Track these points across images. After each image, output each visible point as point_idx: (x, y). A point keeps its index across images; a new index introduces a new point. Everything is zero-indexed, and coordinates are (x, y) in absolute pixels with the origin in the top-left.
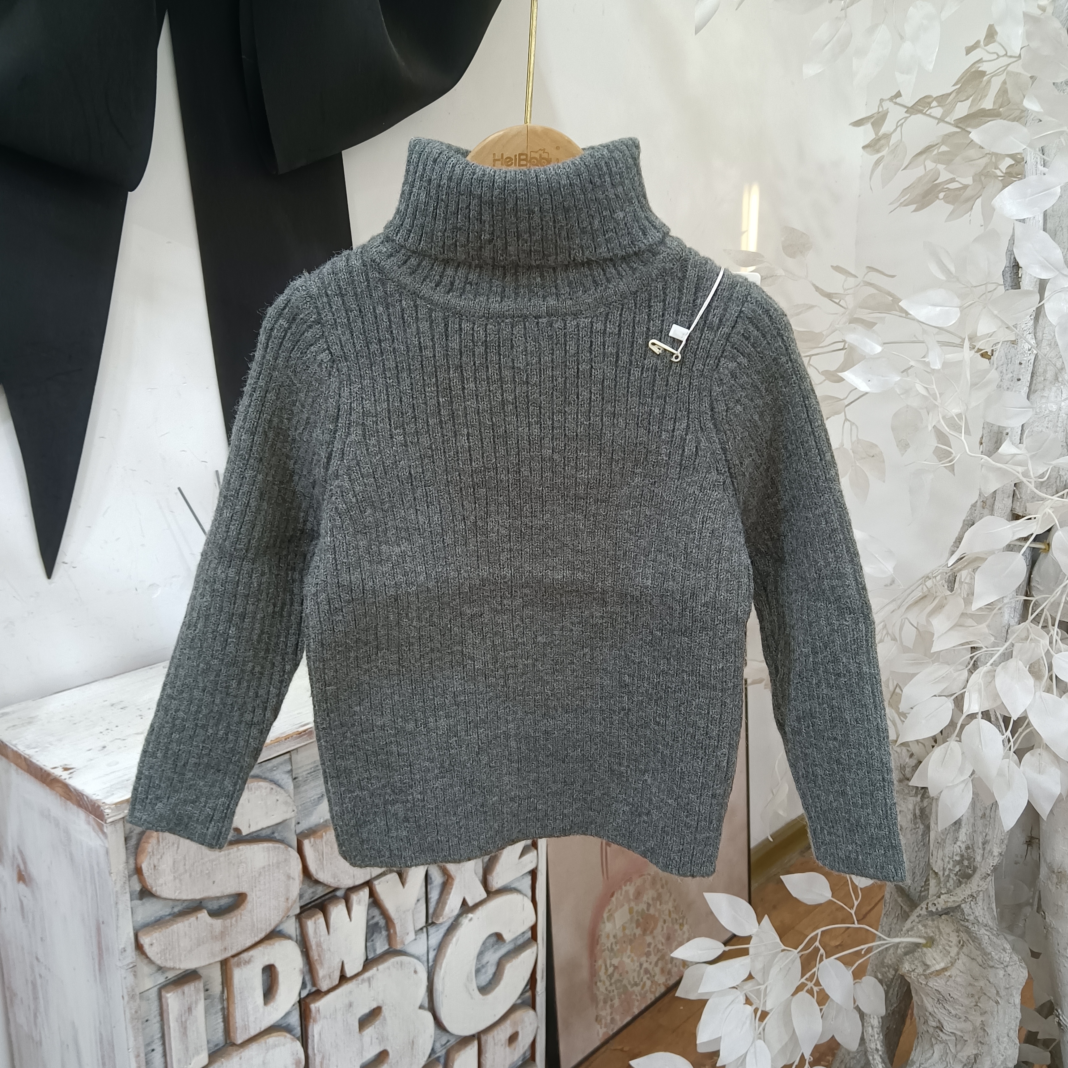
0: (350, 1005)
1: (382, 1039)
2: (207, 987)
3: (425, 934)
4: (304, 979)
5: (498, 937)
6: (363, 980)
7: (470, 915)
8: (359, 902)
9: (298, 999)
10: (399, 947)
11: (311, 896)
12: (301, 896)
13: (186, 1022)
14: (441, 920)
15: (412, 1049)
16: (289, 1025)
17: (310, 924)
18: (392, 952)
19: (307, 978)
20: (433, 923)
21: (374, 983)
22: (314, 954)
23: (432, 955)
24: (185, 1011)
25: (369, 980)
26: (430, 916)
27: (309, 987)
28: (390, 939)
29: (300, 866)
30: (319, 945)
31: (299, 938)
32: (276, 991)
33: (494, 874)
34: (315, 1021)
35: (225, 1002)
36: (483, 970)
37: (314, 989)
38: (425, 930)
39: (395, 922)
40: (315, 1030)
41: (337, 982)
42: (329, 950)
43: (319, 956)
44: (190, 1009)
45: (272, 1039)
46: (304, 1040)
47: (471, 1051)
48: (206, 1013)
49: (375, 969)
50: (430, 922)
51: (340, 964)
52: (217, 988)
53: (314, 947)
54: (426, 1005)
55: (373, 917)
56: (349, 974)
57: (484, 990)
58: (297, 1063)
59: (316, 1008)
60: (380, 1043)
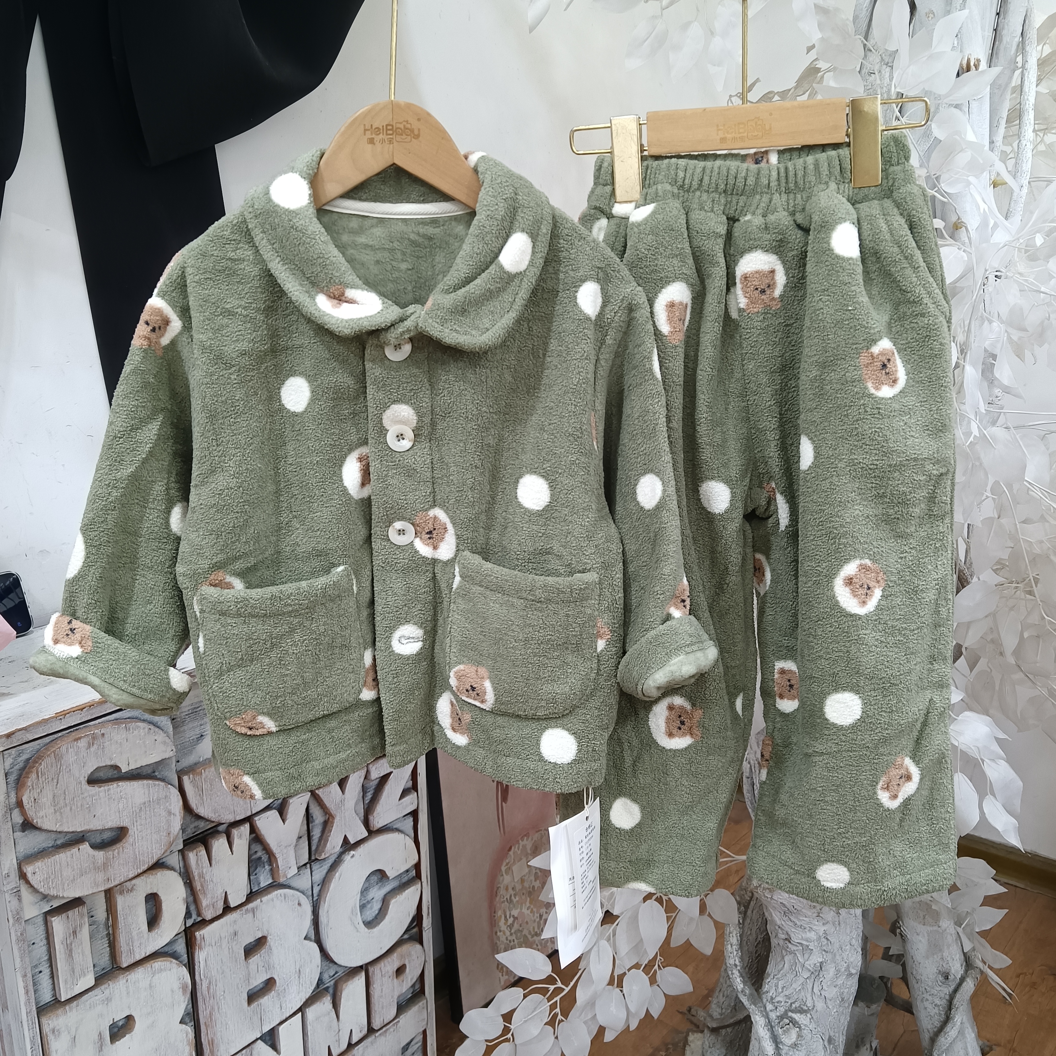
0: (235, 934)
1: (268, 967)
2: (91, 914)
3: (309, 870)
4: (188, 908)
5: (381, 874)
6: (247, 910)
7: (352, 853)
8: (240, 837)
9: (183, 928)
10: (282, 880)
11: (194, 830)
12: (183, 830)
13: (71, 944)
14: (324, 856)
15: (299, 977)
16: (175, 952)
17: (192, 856)
18: (276, 885)
20: (316, 859)
21: (258, 913)
22: (198, 886)
23: (316, 889)
24: (70, 935)
25: (253, 910)
26: (313, 853)
27: (194, 916)
28: (273, 872)
29: (181, 803)
30: (201, 876)
31: (182, 870)
32: (161, 919)
33: (375, 814)
34: (200, 948)
35: (111, 930)
36: (369, 906)
37: (200, 919)
38: (308, 866)
39: (277, 856)
40: (201, 956)
41: (221, 912)
43: (202, 886)
44: (75, 932)
45: (158, 964)
46: (191, 967)
47: (359, 982)
48: (91, 938)
49: (259, 900)
50: (313, 858)
51: (224, 895)
52: (101, 913)
53: (196, 878)
54: (312, 936)
55: (255, 852)
56: (233, 904)
57: (369, 924)
58: (184, 988)
59: (200, 936)
60: (266, 971)
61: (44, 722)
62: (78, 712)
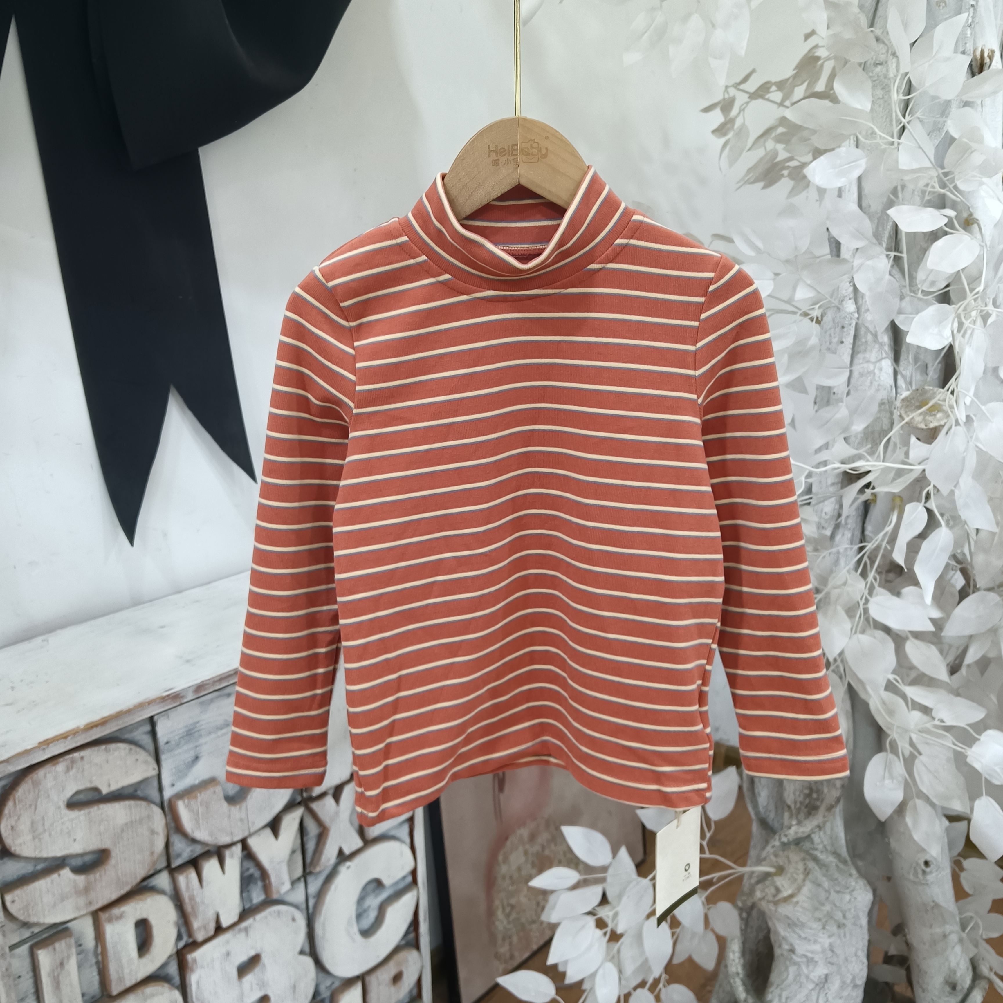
0: (228, 954)
1: (262, 984)
2: (80, 943)
3: (303, 884)
4: (179, 931)
5: (378, 883)
6: (240, 929)
7: (348, 864)
8: (232, 856)
9: (175, 950)
10: (275, 896)
13: (58, 976)
14: (318, 869)
16: (168, 975)
17: (182, 879)
18: (269, 902)
19: (182, 930)
20: (311, 873)
21: (251, 933)
22: (188, 907)
23: (311, 902)
24: (57, 966)
25: (246, 930)
26: (307, 865)
27: (185, 938)
28: (267, 888)
30: (192, 898)
31: (172, 893)
32: (151, 945)
34: (192, 971)
35: (100, 958)
36: (365, 915)
37: (190, 940)
38: (302, 880)
39: (270, 873)
40: (193, 979)
41: (212, 933)
42: (203, 903)
43: (193, 909)
44: (62, 964)
45: (149, 989)
47: (356, 992)
48: (79, 968)
49: (252, 918)
50: (308, 871)
51: (215, 916)
52: (90, 943)
53: (187, 900)
54: (307, 949)
55: (248, 869)
56: (225, 923)
57: (366, 933)
59: (192, 958)
60: (260, 990)
61: (26, 752)
62: (62, 740)
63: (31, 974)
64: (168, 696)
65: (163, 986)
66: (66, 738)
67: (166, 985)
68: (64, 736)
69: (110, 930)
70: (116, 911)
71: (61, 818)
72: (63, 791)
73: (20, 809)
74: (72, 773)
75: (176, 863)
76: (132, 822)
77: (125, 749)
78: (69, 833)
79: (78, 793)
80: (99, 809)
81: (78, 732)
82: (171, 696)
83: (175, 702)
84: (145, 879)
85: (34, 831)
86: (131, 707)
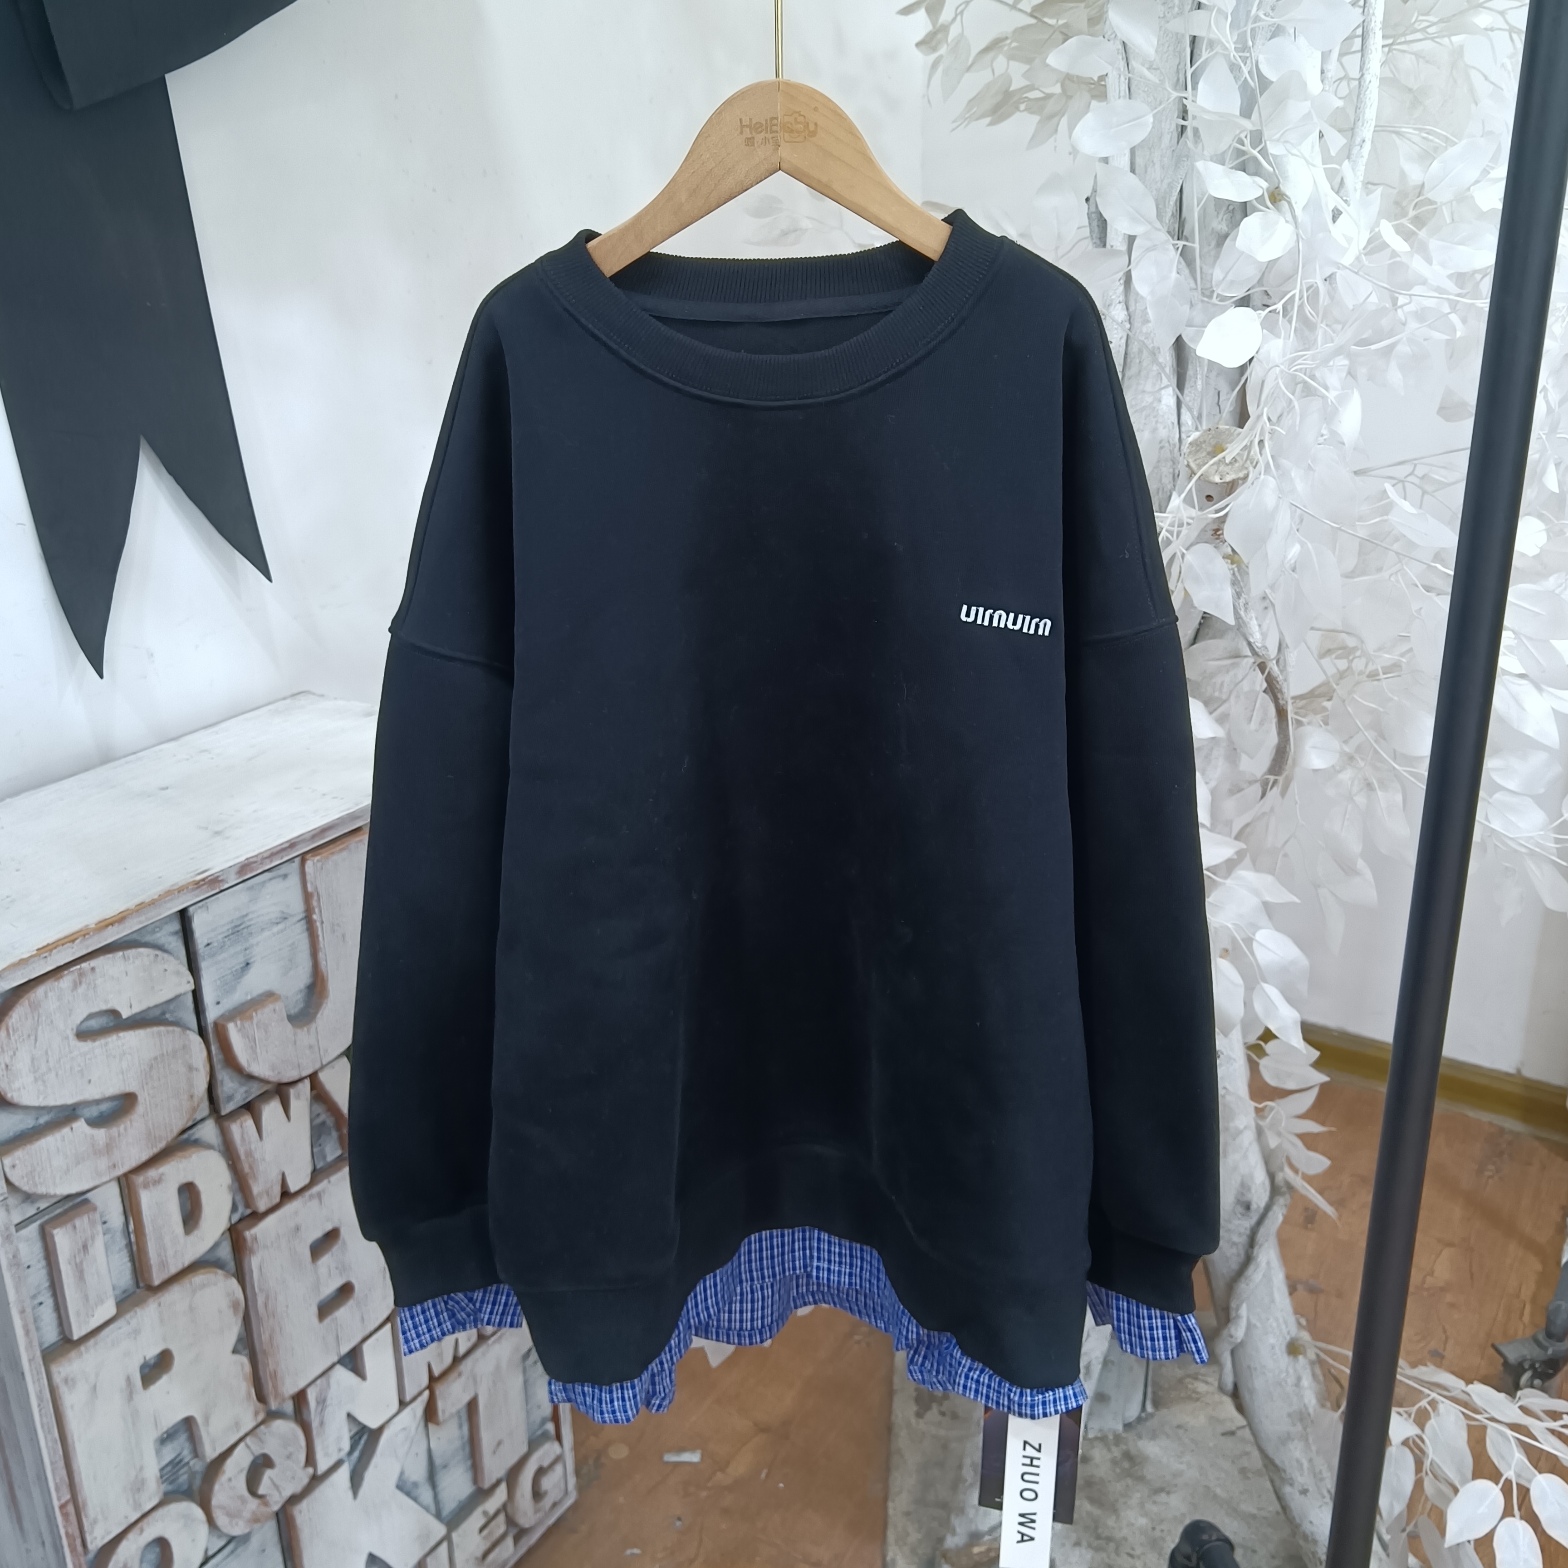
0: (297, 1229)
1: (343, 1268)
2: (104, 1219)
4: (234, 1199)
6: (311, 1196)
8: (298, 1097)
9: (229, 1226)
13: (81, 1262)
16: (219, 1259)
17: (235, 1129)
19: (239, 1198)
21: (327, 1198)
24: (79, 1251)
25: (319, 1195)
27: (241, 1209)
28: (343, 1140)
29: (205, 1053)
30: (249, 1154)
31: (221, 1146)
32: (200, 1217)
34: (252, 1252)
35: (132, 1236)
37: (249, 1211)
40: (254, 1262)
41: (278, 1200)
42: (264, 1160)
44: (85, 1247)
45: (198, 1278)
46: (241, 1276)
48: (106, 1252)
51: (280, 1177)
52: (117, 1219)
53: (243, 1157)
55: (318, 1115)
56: (293, 1187)
58: (235, 1305)
59: (251, 1235)
60: (341, 1274)
61: (23, 963)
62: (69, 944)
63: (43, 1263)
64: (203, 880)
65: (216, 1273)
66: (73, 941)
67: (220, 1272)
68: (71, 939)
69: (146, 1199)
70: (152, 1173)
71: (71, 1052)
72: (70, 1015)
73: (16, 1041)
74: (81, 990)
75: (226, 1109)
76: (163, 1055)
77: (148, 956)
78: (81, 1071)
79: (90, 1016)
80: (119, 1037)
81: (88, 934)
82: (206, 880)
83: (213, 890)
84: (184, 1131)
85: (35, 1072)
86: (156, 897)
